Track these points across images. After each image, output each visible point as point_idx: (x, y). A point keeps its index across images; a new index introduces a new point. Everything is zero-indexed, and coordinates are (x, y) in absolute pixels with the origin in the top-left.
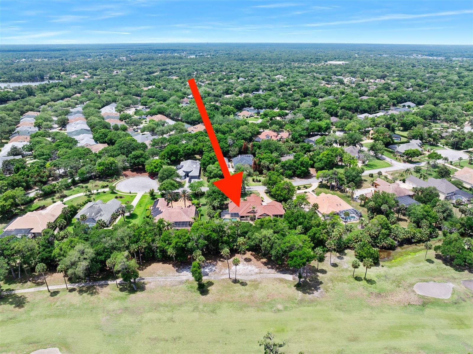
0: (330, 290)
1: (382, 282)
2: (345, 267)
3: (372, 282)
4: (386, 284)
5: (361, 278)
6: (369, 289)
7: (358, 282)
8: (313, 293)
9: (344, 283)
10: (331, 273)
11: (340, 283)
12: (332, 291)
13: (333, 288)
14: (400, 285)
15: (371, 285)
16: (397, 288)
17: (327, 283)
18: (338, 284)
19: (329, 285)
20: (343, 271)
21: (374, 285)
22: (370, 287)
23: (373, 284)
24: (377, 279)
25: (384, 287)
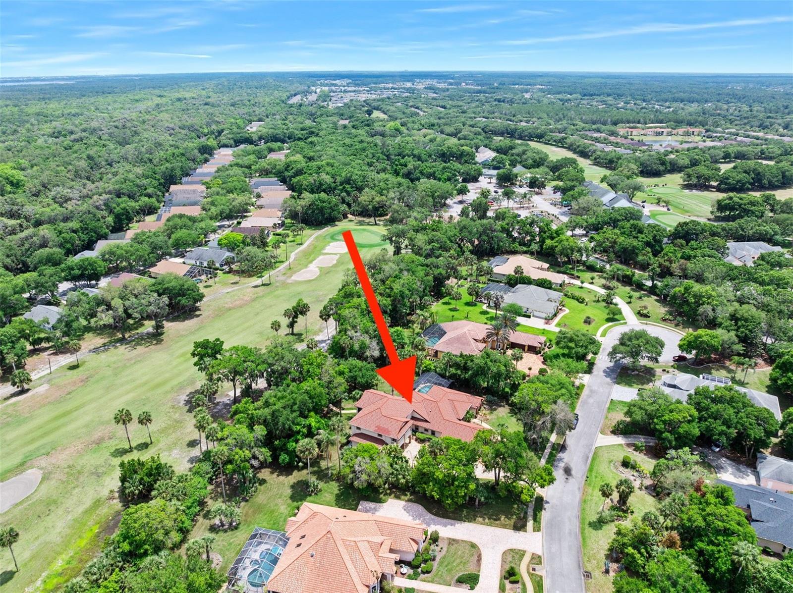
0: (171, 410)
1: (101, 461)
2: (175, 451)
3: (118, 453)
4: (92, 462)
5: (139, 450)
6: (117, 442)
7: (140, 442)
8: (187, 396)
9: (159, 428)
10: (188, 430)
11: (163, 425)
12: (167, 410)
13: (169, 414)
14: (67, 470)
15: (118, 447)
16: (71, 463)
17: (181, 414)
18: (166, 422)
19: (177, 415)
20: (175, 444)
21: (112, 451)
22: (116, 445)
23: (115, 452)
24: (112, 463)
25: (94, 456)
